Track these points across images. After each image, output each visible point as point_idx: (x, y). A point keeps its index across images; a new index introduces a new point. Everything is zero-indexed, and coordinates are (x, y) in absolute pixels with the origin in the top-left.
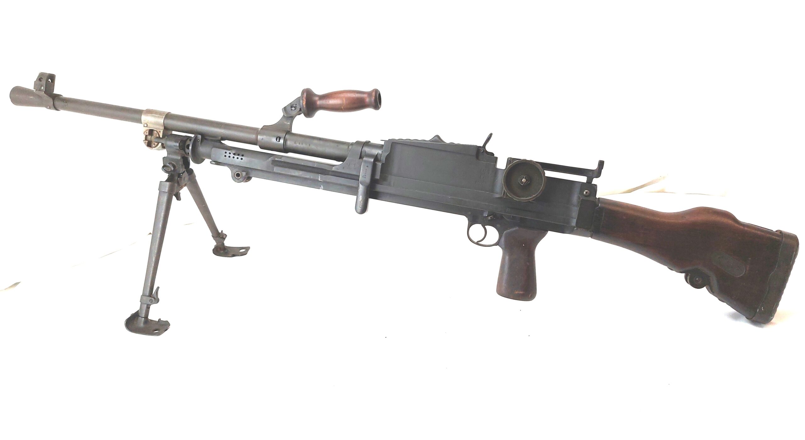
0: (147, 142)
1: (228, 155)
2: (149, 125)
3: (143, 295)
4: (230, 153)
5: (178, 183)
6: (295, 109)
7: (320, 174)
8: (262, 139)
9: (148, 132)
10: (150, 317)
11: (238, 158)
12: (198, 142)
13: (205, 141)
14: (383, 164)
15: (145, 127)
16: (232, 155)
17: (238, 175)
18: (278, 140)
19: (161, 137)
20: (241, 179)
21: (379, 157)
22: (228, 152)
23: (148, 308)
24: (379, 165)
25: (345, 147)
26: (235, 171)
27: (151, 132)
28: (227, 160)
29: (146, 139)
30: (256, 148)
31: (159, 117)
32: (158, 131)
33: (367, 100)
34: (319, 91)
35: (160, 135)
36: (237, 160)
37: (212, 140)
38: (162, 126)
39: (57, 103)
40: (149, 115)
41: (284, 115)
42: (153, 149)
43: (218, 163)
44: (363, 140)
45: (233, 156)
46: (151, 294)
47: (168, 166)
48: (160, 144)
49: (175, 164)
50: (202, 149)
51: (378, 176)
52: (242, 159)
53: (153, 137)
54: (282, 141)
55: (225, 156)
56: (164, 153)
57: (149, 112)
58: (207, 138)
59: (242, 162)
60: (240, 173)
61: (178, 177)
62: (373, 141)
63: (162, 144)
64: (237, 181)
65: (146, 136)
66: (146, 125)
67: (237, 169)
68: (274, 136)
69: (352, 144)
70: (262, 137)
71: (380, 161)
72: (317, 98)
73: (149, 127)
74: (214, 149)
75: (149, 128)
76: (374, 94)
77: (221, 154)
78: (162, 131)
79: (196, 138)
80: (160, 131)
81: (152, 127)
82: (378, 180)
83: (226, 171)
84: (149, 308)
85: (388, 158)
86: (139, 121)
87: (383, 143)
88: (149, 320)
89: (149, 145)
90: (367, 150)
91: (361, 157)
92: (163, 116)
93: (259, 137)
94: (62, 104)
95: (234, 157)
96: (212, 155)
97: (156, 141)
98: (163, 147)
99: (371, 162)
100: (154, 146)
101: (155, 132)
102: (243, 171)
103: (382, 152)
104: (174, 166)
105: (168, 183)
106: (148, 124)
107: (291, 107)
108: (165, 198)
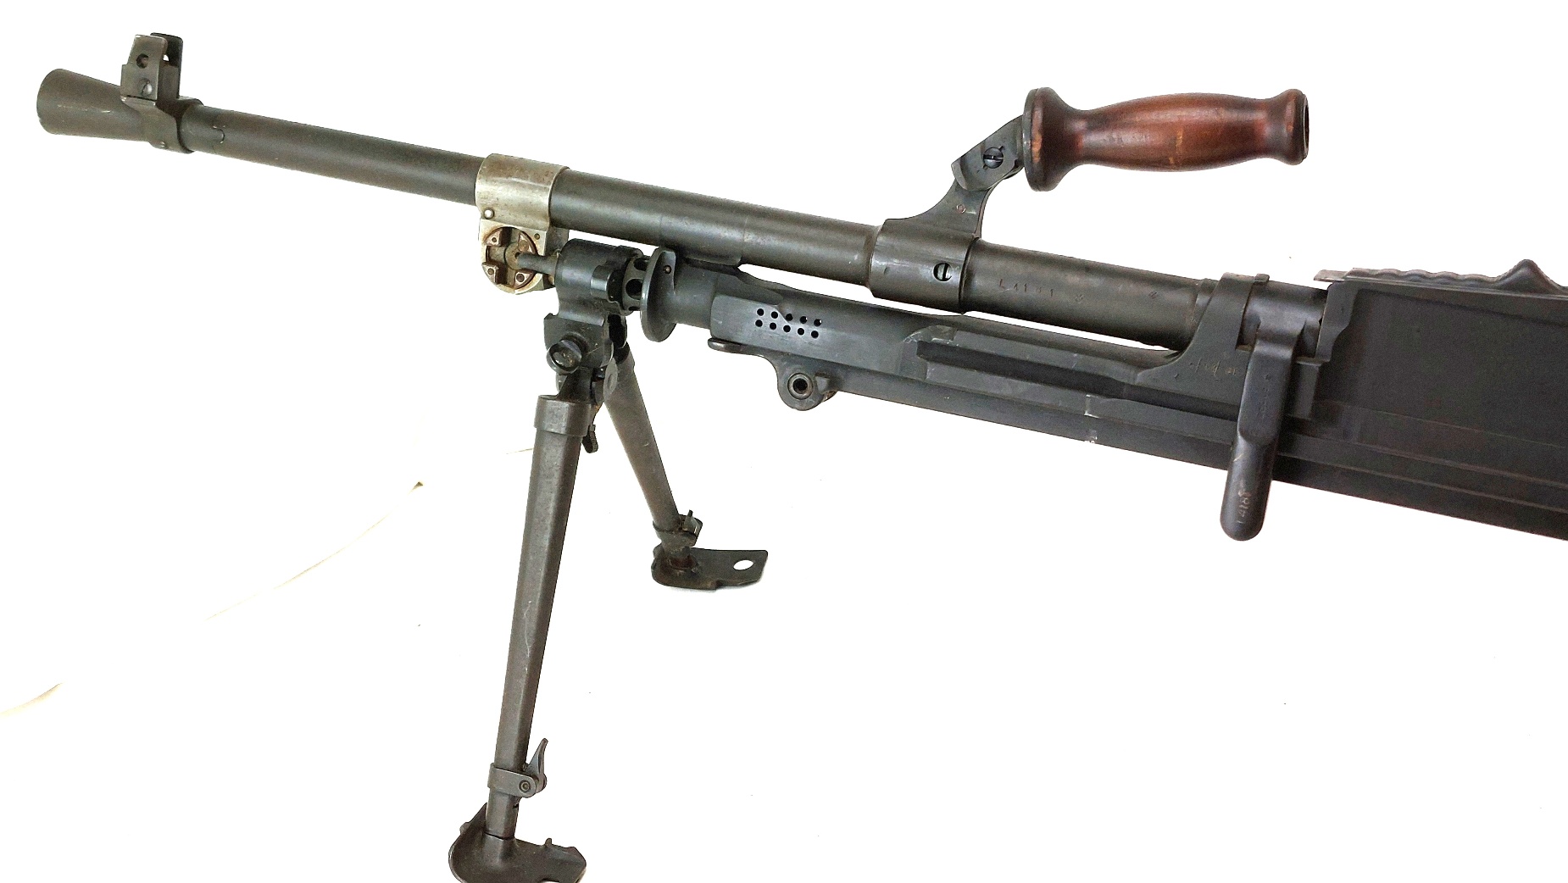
0: (495, 269)
1: (767, 319)
2: (498, 212)
3: (495, 766)
4: (774, 315)
5: (592, 396)
6: (998, 164)
7: (1090, 392)
8: (887, 269)
9: (497, 235)
10: (520, 834)
11: (801, 331)
12: (667, 273)
13: (687, 268)
14: (1324, 367)
15: (487, 219)
16: (781, 322)
17: (800, 385)
18: (940, 275)
19: (541, 252)
20: (809, 399)
21: (1309, 338)
22: (769, 310)
23: (514, 806)
24: (1311, 366)
25: (1183, 298)
26: (789, 372)
27: (507, 235)
28: (765, 336)
29: (489, 260)
30: (861, 294)
31: (532, 188)
32: (532, 233)
33: (1268, 131)
34: (1081, 97)
35: (538, 246)
36: (800, 338)
37: (708, 267)
38: (545, 217)
39: (189, 129)
40: (499, 179)
41: (955, 180)
42: (517, 291)
43: (734, 347)
44: (1247, 269)
45: (787, 323)
46: (521, 766)
47: (565, 350)
48: (539, 277)
49: (586, 340)
50: (678, 297)
51: (1304, 409)
52: (815, 334)
53: (511, 249)
54: (954, 277)
55: (759, 323)
56: (549, 301)
57: (502, 167)
58: (692, 257)
59: (818, 346)
60: (806, 379)
61: (592, 380)
62: (1282, 274)
63: (546, 276)
64: (797, 406)
65: (489, 248)
66: (488, 214)
67: (797, 366)
68: (927, 261)
69: (1207, 287)
70: (884, 263)
71: (1311, 354)
72: (1080, 125)
73: (500, 221)
74: (720, 299)
75: (499, 225)
76: (1290, 110)
77: (746, 316)
78: (543, 235)
79: (660, 259)
80: (537, 237)
81: (508, 219)
82: (1302, 422)
83: (760, 374)
84: (518, 805)
85: (1343, 343)
86: (468, 196)
87: (1324, 286)
88: (516, 842)
89: (502, 278)
90: (1260, 309)
91: (1241, 341)
92: (549, 183)
93: (877, 263)
94: (208, 132)
95: (787, 329)
96: (713, 319)
97: (525, 263)
98: (547, 284)
99: (1283, 361)
100: (518, 283)
101: (523, 238)
102: (816, 375)
103: (1320, 321)
104: (583, 348)
105: (566, 405)
106: (496, 209)
107: (986, 157)
108: (556, 455)
